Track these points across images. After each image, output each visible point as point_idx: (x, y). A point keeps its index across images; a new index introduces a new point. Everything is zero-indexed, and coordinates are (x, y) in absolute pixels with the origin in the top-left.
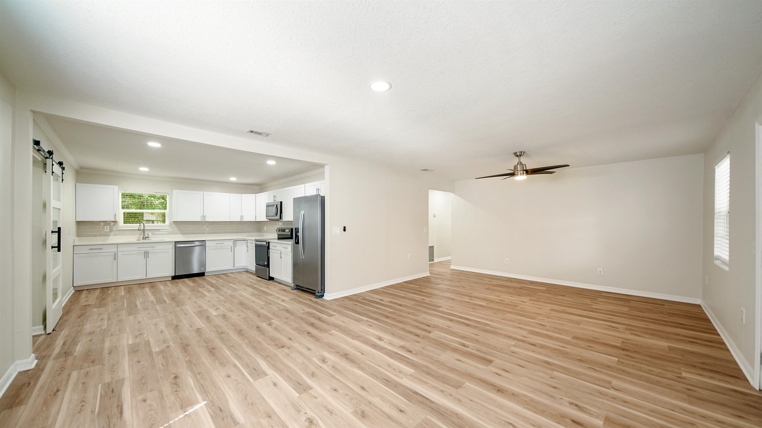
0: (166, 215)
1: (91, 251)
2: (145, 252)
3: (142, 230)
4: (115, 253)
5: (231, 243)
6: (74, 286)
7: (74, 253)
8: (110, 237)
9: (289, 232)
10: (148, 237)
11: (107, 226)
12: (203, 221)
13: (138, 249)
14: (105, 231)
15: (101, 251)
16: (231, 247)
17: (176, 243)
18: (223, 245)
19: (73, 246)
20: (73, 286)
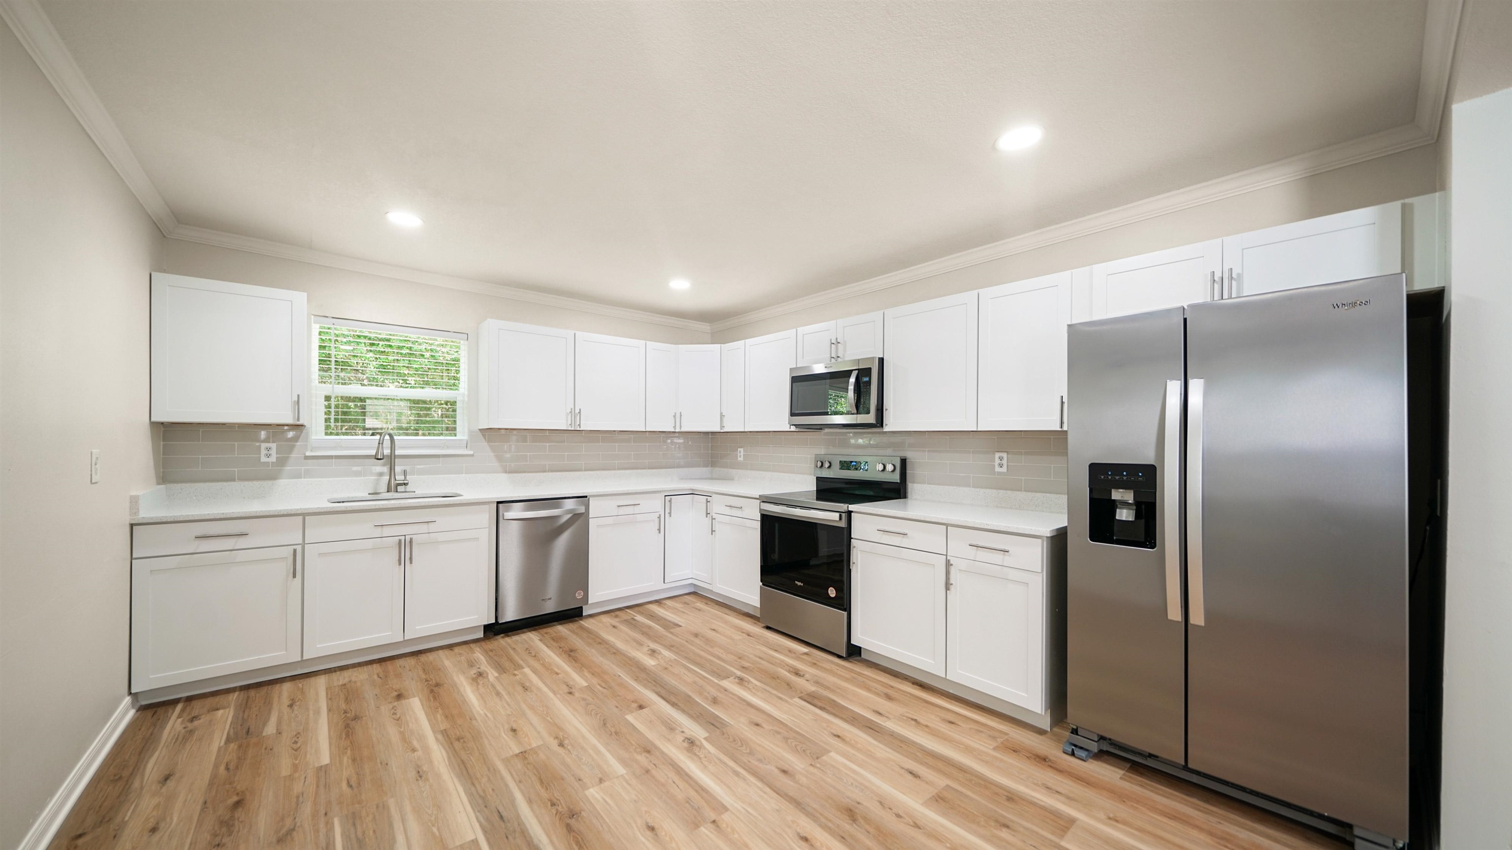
0: (459, 406)
1: (205, 546)
2: (400, 541)
3: (387, 456)
4: (295, 551)
5: (656, 504)
6: (133, 691)
7: (134, 556)
8: (282, 482)
9: (894, 471)
10: (405, 484)
11: (269, 442)
12: (573, 429)
13: (378, 532)
14: (263, 459)
15: (241, 543)
16: (659, 517)
17: (501, 505)
18: (637, 509)
19: (132, 526)
20: (130, 693)
